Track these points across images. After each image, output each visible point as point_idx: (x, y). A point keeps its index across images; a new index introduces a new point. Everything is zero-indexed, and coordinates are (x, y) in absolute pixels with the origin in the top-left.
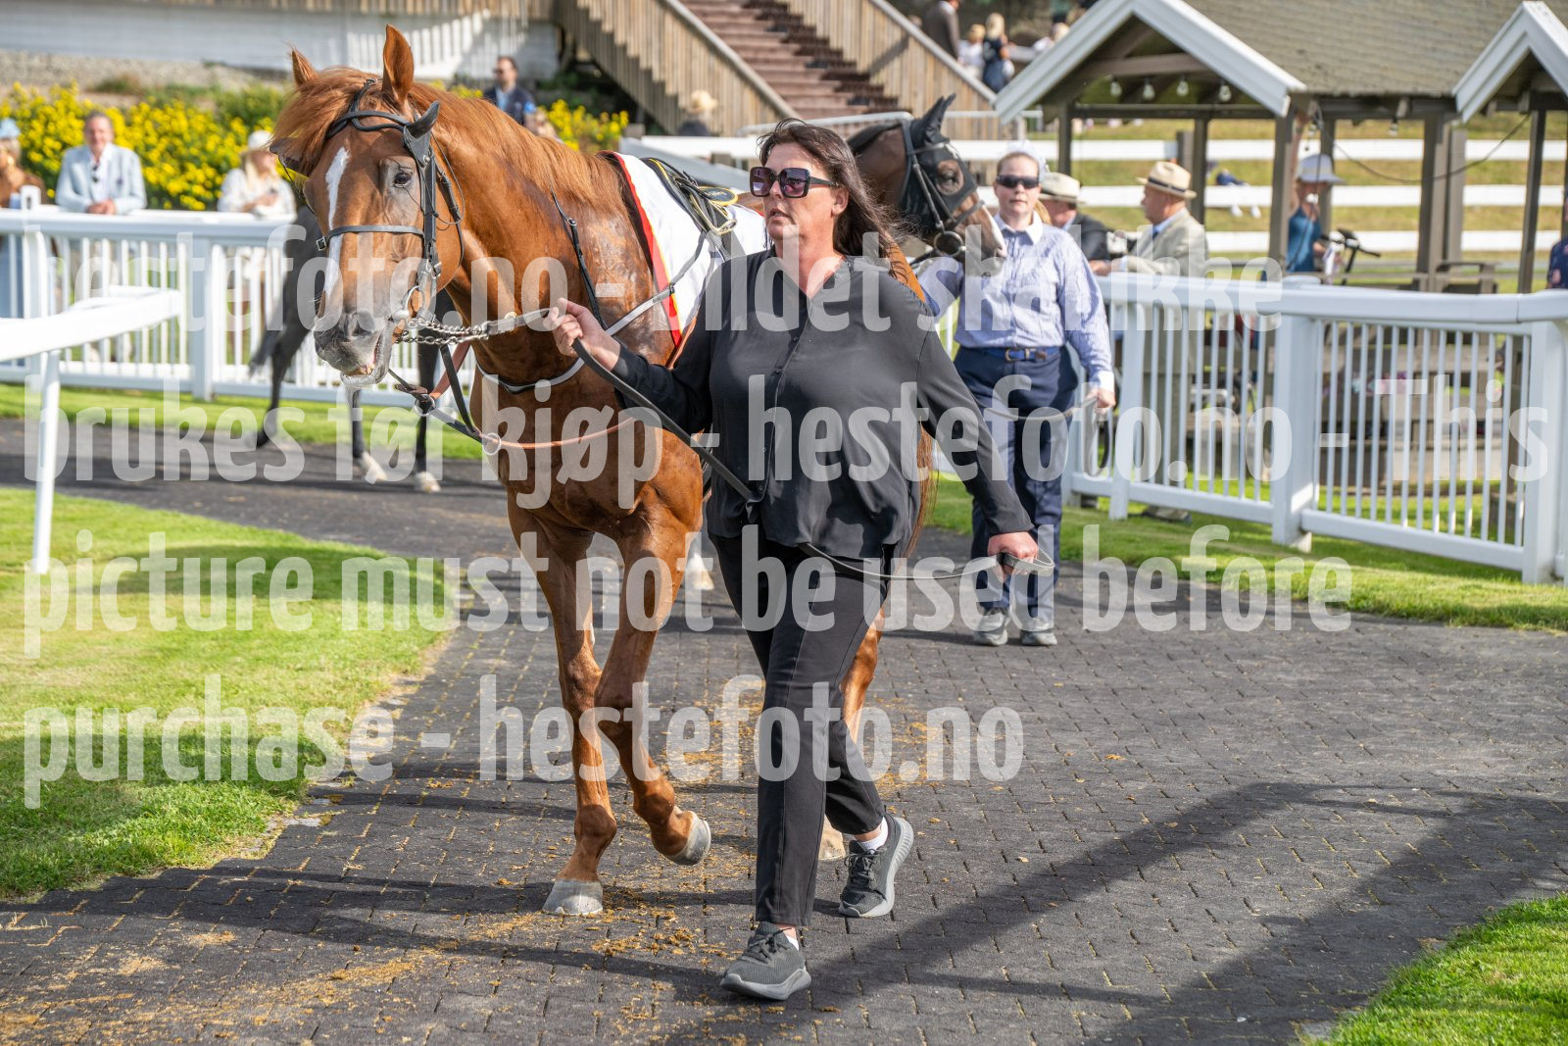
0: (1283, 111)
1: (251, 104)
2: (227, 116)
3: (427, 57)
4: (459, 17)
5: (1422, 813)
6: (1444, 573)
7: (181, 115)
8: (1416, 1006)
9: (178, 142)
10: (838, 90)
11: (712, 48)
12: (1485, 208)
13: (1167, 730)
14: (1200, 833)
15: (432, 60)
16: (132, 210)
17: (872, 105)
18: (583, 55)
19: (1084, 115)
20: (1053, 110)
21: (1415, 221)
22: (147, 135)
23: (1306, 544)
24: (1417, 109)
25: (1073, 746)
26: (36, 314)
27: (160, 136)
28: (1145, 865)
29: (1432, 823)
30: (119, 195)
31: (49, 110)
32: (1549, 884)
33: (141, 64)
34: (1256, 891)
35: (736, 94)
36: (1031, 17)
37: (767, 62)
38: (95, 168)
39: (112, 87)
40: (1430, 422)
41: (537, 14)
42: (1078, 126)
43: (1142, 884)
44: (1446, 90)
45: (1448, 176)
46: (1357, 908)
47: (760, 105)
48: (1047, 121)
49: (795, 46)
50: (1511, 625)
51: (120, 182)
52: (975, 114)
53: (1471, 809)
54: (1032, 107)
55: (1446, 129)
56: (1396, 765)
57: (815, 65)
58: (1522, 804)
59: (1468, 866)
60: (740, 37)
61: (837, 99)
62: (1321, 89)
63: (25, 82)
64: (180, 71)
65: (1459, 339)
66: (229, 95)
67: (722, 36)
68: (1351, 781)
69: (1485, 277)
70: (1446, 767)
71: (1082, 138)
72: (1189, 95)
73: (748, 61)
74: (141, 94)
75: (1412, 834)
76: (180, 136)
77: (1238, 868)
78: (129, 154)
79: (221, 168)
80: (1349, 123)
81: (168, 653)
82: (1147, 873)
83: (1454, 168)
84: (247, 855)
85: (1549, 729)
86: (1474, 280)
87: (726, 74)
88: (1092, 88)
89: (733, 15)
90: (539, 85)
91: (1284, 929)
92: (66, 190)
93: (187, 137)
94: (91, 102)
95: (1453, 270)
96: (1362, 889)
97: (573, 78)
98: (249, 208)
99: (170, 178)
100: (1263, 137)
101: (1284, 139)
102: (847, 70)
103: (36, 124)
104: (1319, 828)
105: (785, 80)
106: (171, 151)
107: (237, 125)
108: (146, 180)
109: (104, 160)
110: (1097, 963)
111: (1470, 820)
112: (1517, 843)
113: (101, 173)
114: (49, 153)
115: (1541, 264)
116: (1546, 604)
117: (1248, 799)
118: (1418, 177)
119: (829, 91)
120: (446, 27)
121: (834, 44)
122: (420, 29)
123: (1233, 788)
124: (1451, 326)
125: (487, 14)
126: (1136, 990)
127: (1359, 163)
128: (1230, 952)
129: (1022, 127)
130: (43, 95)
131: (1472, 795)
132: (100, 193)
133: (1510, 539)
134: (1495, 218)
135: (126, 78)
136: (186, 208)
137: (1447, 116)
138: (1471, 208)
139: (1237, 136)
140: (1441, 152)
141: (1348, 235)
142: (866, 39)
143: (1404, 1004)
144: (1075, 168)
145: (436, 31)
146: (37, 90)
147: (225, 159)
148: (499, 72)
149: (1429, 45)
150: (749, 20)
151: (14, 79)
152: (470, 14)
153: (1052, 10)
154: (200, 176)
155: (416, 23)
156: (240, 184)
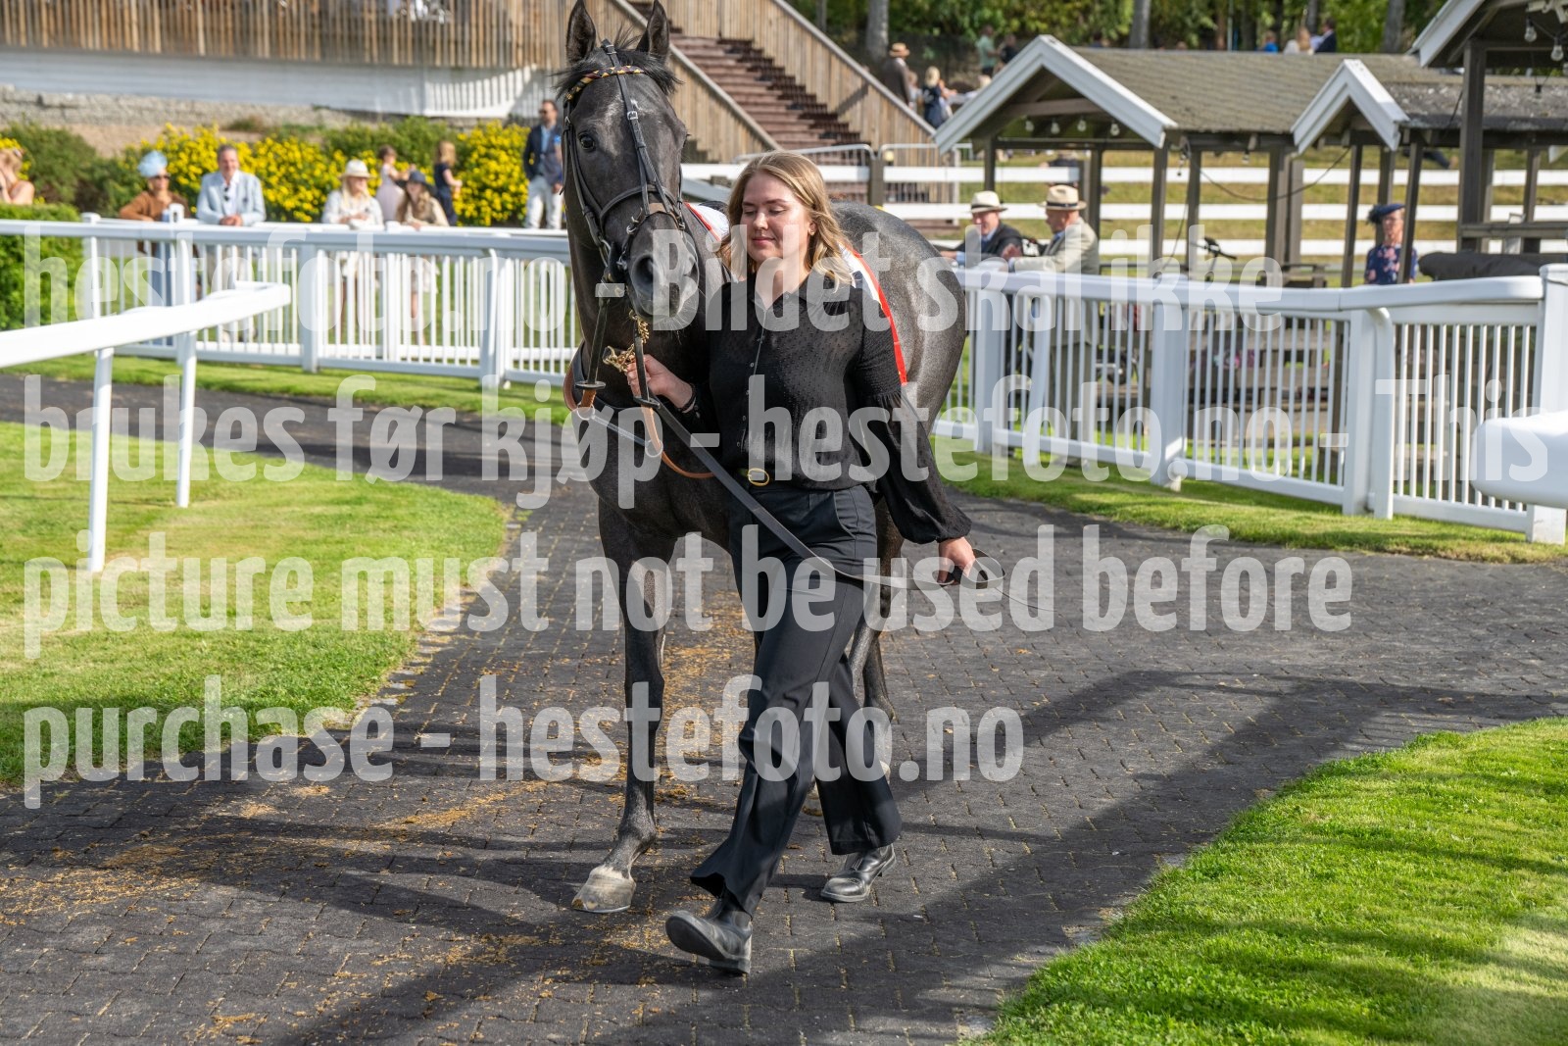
0: (1161, 145)
1: (350, 138)
2: (331, 148)
3: (488, 101)
4: (513, 70)
5: (1261, 693)
6: (1282, 507)
7: (295, 148)
8: (1250, 841)
9: (292, 169)
10: (812, 127)
11: (713, 94)
12: (1319, 222)
13: (1065, 630)
14: (1088, 710)
15: (492, 104)
16: (255, 222)
17: (839, 139)
19: (1005, 146)
20: (980, 142)
21: (1264, 232)
22: (269, 164)
23: (1176, 485)
24: (1264, 144)
25: (991, 643)
26: (181, 302)
27: (278, 167)
28: (1045, 735)
29: (1267, 701)
30: (245, 211)
31: (192, 145)
32: (1355, 747)
33: (264, 108)
34: (1130, 754)
35: (732, 131)
36: (965, 70)
37: (756, 104)
38: (226, 189)
39: (241, 126)
40: (1273, 389)
42: (1001, 156)
43: (1042, 749)
44: (1286, 128)
45: (1289, 195)
46: (1208, 767)
47: (750, 139)
48: (976, 152)
49: (779, 92)
50: (1332, 548)
51: (245, 200)
52: (920, 146)
53: (1298, 690)
54: (965, 139)
55: (1287, 160)
56: (1241, 656)
57: (794, 107)
58: (1337, 685)
59: (1294, 734)
60: (735, 85)
61: (812, 134)
62: (1189, 127)
63: (175, 123)
64: (295, 113)
65: (1295, 323)
66: (334, 131)
67: (720, 84)
68: (1207, 669)
69: (1317, 275)
70: (1280, 658)
71: (1003, 165)
72: (1087, 131)
73: (740, 104)
75: (1251, 709)
76: (293, 164)
77: (1117, 736)
78: (252, 178)
79: (325, 190)
80: (1212, 154)
82: (1046, 741)
83: (1294, 189)
85: (1359, 628)
86: (1309, 278)
87: (723, 114)
88: (1010, 126)
89: (729, 67)
91: (1151, 784)
92: (204, 207)
93: (300, 166)
94: (224, 138)
95: (1293, 270)
96: (1212, 752)
98: (345, 221)
99: (286, 197)
100: (1146, 165)
101: (1160, 167)
102: (820, 111)
103: (182, 155)
104: (1181, 705)
105: (771, 118)
106: (287, 177)
107: (338, 155)
108: (265, 198)
109: (233, 184)
110: (1004, 811)
111: (1297, 698)
112: (1331, 716)
113: (231, 193)
114: (193, 177)
115: (1360, 266)
116: (1360, 531)
117: (1125, 683)
118: (1265, 196)
119: (805, 128)
120: (502, 78)
121: (809, 90)
122: (482, 80)
123: (1115, 674)
124: (1290, 314)
125: (534, 67)
126: (1035, 832)
127: (1219, 186)
128: (1109, 802)
129: (957, 156)
130: (188, 133)
131: (1299, 679)
132: (230, 209)
133: (1333, 481)
134: (1325, 229)
135: (252, 119)
136: (298, 221)
137: (1288, 148)
138: (1308, 222)
139: (1126, 164)
140: (1283, 176)
141: (1211, 242)
142: (835, 87)
143: (1241, 840)
144: (997, 187)
145: (495, 81)
146: (184, 129)
147: (330, 183)
148: (543, 112)
149: (1274, 93)
150: (742, 72)
151: (166, 121)
152: (521, 67)
153: (982, 65)
154: (309, 196)
155: (479, 73)
156: (339, 203)
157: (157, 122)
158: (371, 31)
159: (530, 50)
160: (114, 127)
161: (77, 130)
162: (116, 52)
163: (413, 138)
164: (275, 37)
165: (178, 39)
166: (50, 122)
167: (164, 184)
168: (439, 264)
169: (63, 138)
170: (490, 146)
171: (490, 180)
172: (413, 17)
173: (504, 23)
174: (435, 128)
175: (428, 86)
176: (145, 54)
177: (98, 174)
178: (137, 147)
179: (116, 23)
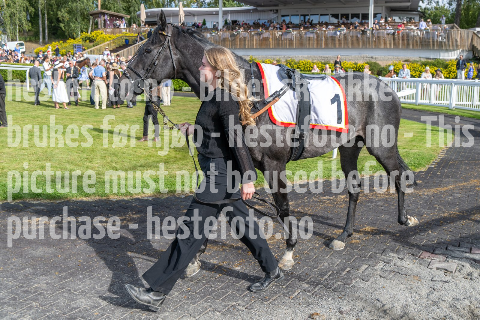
1: (426, 63)
2: (422, 65)
3: (452, 56)
7: (416, 64)
16: (409, 78)
18: (476, 55)
27: (413, 68)
30: (407, 76)
31: (397, 64)
33: (410, 58)
38: (404, 72)
39: (406, 61)
41: (470, 49)
51: (407, 74)
63: (395, 60)
64: (416, 58)
66: (423, 62)
74: (410, 62)
78: (408, 70)
79: (421, 72)
81: (412, 141)
84: (423, 170)
90: (469, 60)
92: (400, 75)
93: (416, 68)
94: (403, 63)
97: (475, 59)
98: (425, 78)
99: (414, 73)
103: (396, 66)
106: (414, 70)
107: (424, 66)
120: (456, 51)
125: (462, 49)
130: (397, 62)
132: (404, 75)
135: (408, 60)
136: (416, 78)
145: (454, 52)
152: (459, 49)
154: (418, 73)
155: (451, 51)
156: (424, 74)
157: (392, 60)
158: (431, 43)
159: (461, 46)
160: (384, 61)
161: (378, 62)
162: (385, 48)
163: (438, 63)
164: (413, 45)
165: (396, 45)
166: (373, 61)
167: (393, 71)
168: (442, 86)
169: (375, 63)
170: (452, 64)
171: (452, 70)
172: (439, 40)
173: (456, 41)
174: (442, 61)
175: (441, 53)
176: (390, 49)
177: (381, 70)
178: (388, 65)
179: (386, 43)
